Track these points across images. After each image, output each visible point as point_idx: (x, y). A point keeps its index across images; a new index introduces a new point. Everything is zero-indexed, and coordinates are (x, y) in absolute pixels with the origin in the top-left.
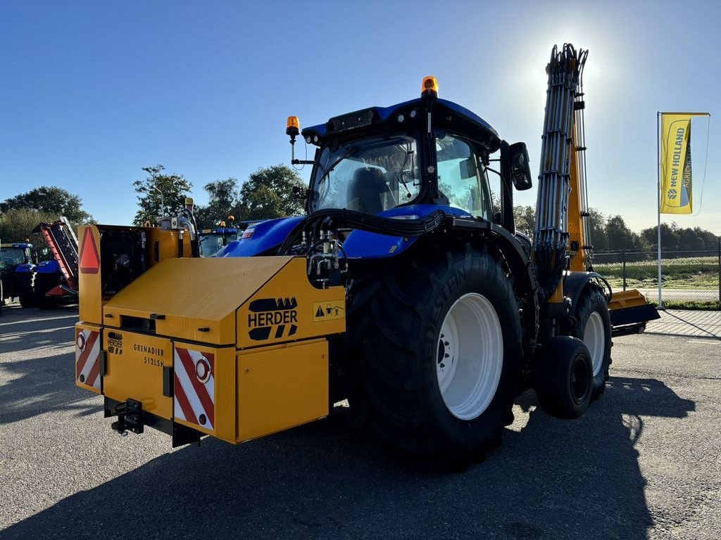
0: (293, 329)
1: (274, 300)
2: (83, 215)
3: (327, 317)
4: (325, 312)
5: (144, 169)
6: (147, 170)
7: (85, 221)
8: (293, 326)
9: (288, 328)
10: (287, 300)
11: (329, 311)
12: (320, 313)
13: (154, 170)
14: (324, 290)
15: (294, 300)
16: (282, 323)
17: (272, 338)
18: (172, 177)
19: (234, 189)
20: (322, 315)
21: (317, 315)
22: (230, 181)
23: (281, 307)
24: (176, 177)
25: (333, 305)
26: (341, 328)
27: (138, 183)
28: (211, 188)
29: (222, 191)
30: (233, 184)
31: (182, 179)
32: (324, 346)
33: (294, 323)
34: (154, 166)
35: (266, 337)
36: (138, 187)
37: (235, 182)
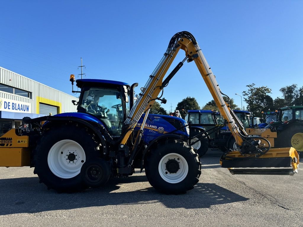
0: (11, 145)
1: (6, 138)
2: (235, 106)
3: (21, 143)
4: (21, 142)
5: (247, 86)
6: (248, 86)
7: (236, 108)
8: (11, 144)
9: (9, 144)
10: (9, 138)
11: (22, 141)
12: (19, 142)
13: (251, 86)
14: (21, 136)
15: (11, 138)
16: (8, 143)
17: (5, 146)
18: (262, 87)
19: (296, 89)
20: (20, 142)
21: (18, 142)
22: (293, 85)
23: (8, 139)
24: (264, 87)
25: (23, 140)
26: (26, 146)
27: (244, 92)
28: (283, 90)
29: (289, 91)
30: (295, 87)
31: (267, 88)
32: (20, 150)
33: (11, 143)
34: (251, 84)
35: (4, 146)
36: (244, 94)
37: (296, 86)
